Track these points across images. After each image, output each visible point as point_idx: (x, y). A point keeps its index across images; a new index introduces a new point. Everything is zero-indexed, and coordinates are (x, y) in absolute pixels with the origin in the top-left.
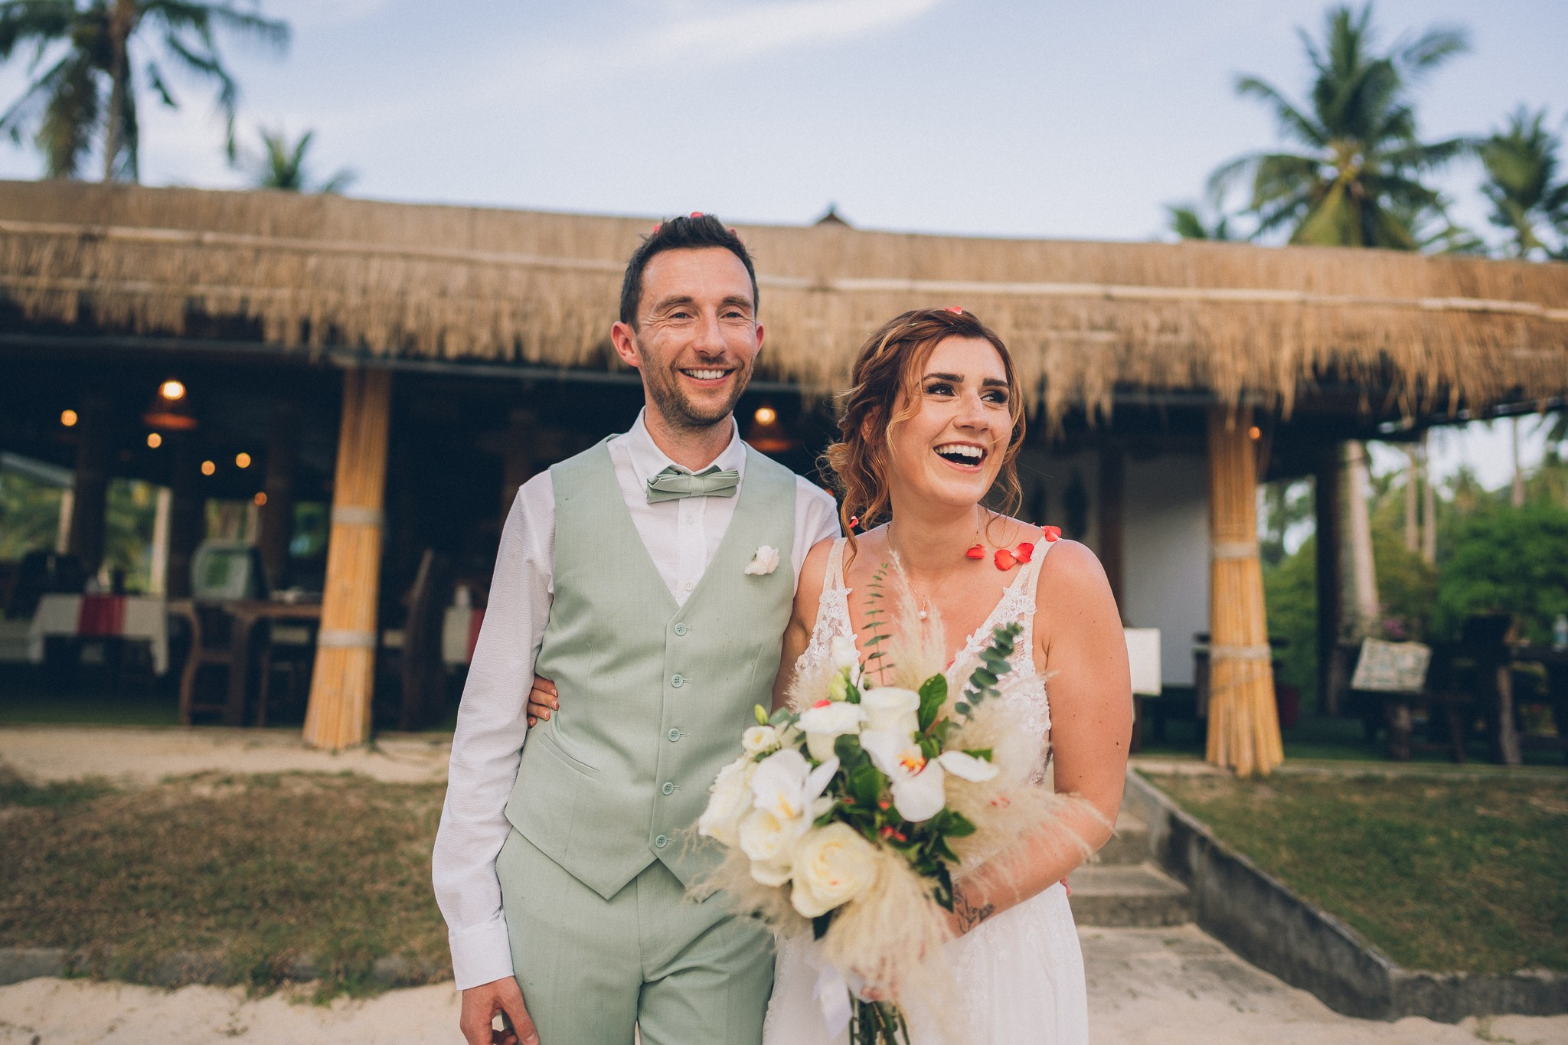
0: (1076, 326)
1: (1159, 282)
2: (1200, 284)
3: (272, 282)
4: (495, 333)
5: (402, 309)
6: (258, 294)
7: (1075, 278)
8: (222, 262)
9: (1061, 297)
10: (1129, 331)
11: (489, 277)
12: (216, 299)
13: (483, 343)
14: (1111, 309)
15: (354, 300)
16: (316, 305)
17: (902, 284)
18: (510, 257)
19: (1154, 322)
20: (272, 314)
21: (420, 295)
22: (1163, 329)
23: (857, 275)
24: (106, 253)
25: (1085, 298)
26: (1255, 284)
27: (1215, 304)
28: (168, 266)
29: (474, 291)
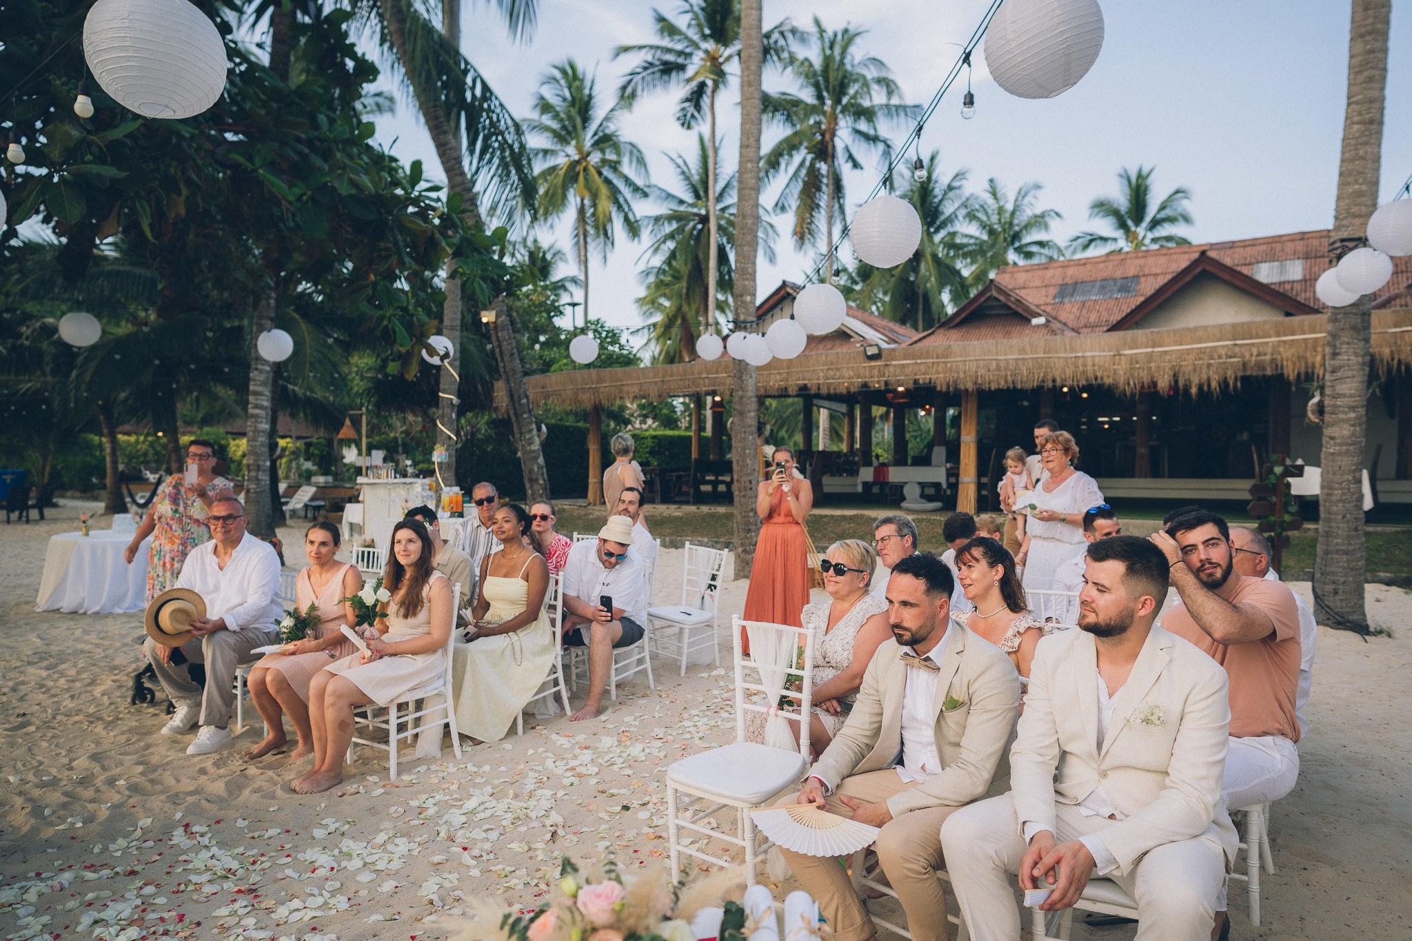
0: (1220, 357)
1: (1258, 337)
2: (1278, 335)
3: (938, 372)
4: (1006, 381)
5: (977, 377)
6: (934, 377)
7: (1220, 340)
8: (923, 368)
9: (1215, 347)
10: (1243, 356)
11: (1003, 364)
12: (922, 379)
13: (1003, 385)
14: (1237, 349)
15: (962, 376)
16: (951, 377)
17: (1150, 350)
18: (1008, 357)
19: (1255, 352)
20: (938, 382)
21: (982, 372)
22: (1259, 354)
23: (1131, 348)
24: (891, 369)
25: (1224, 346)
26: (1304, 333)
27: (1285, 342)
28: (908, 371)
29: (998, 368)
